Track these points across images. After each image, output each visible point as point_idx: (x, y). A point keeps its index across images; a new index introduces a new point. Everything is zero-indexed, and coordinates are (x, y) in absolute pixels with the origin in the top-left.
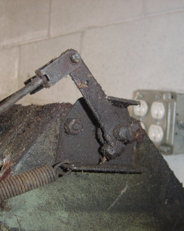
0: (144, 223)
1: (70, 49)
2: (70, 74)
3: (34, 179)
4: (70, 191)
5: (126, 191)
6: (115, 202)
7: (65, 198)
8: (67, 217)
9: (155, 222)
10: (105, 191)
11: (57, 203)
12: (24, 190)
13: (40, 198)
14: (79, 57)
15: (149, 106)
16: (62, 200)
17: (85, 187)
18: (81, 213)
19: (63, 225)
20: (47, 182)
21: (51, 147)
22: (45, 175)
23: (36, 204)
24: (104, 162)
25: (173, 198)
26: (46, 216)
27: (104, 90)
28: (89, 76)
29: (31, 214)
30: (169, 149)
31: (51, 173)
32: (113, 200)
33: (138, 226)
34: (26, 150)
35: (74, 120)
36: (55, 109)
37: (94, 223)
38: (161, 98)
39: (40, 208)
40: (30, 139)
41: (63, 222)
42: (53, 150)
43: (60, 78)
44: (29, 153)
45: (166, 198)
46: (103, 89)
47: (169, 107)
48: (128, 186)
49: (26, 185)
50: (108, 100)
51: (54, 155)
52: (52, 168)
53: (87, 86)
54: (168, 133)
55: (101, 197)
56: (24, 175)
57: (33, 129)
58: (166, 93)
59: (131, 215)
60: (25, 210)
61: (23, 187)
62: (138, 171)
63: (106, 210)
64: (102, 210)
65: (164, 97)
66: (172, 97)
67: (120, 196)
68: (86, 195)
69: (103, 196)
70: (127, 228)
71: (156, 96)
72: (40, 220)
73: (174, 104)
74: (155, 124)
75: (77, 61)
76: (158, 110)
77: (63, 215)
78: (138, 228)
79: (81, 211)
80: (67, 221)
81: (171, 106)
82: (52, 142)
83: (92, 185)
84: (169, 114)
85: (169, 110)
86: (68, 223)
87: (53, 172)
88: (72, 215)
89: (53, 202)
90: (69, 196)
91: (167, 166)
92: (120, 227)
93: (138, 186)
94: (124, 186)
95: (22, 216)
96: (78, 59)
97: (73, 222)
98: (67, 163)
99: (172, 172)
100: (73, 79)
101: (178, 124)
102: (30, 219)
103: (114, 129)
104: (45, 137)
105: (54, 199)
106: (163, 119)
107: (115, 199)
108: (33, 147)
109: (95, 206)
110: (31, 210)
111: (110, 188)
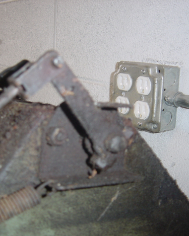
0: (137, 228)
5: (118, 198)
6: (106, 210)
7: (51, 215)
8: (53, 234)
9: (148, 225)
10: (95, 201)
13: (22, 219)
16: (47, 217)
17: (72, 200)
18: (69, 228)
21: (32, 162)
24: (94, 175)
25: (167, 198)
30: (156, 126)
32: (103, 209)
33: (131, 233)
34: (3, 167)
35: (58, 130)
38: (147, 72)
42: (34, 165)
44: (7, 171)
45: (160, 198)
47: (156, 82)
48: (120, 192)
50: (98, 107)
51: (36, 170)
52: (34, 190)
54: (155, 110)
55: (90, 207)
58: (152, 66)
59: (123, 222)
63: (96, 221)
64: (92, 221)
65: (150, 71)
66: (159, 71)
67: (110, 204)
69: (92, 207)
73: (161, 79)
75: (61, 66)
76: (144, 86)
79: (69, 226)
81: (158, 81)
83: (79, 196)
84: (156, 90)
89: (37, 221)
90: (55, 212)
94: (115, 193)
96: (61, 64)
99: (166, 170)
101: (165, 100)
104: (25, 150)
107: (105, 208)
109: (83, 218)
111: (100, 197)
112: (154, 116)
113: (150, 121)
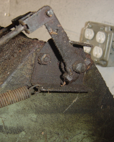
0: (86, 120)
1: (46, 5)
2: (45, 25)
3: (14, 97)
4: (39, 101)
5: (77, 100)
6: (69, 107)
7: (35, 106)
8: (36, 117)
9: (93, 119)
10: (63, 101)
11: (30, 109)
12: (7, 104)
13: (18, 106)
14: (52, 13)
15: (95, 34)
16: (33, 107)
17: (49, 98)
18: (45, 115)
19: (33, 123)
20: (24, 99)
21: (28, 72)
22: (22, 94)
23: (15, 109)
24: (64, 85)
25: (106, 105)
26: (22, 117)
27: (68, 37)
28: (59, 26)
29: (11, 116)
30: (105, 63)
31: (26, 93)
32: (67, 106)
33: (82, 122)
34: (10, 74)
35: (45, 55)
36: (32, 46)
37: (54, 121)
38: (104, 29)
39: (18, 112)
40: (13, 66)
41: (33, 121)
42: (29, 74)
43: (37, 27)
44: (12, 76)
45: (102, 104)
46: (68, 35)
47: (109, 36)
48: (78, 97)
49: (8, 101)
50: (71, 43)
51: (30, 78)
52: (27, 90)
53: (56, 33)
54: (106, 53)
55: (60, 104)
56: (7, 93)
57: (16, 58)
58: (107, 26)
59: (78, 116)
60: (8, 113)
61: (7, 102)
62: (86, 91)
63: (62, 113)
64: (60, 113)
65: (106, 29)
66: (111, 30)
67: (72, 104)
68: (50, 103)
69: (61, 104)
70: (75, 123)
71: (101, 28)
72: (18, 120)
73: (112, 35)
74: (98, 46)
75: (51, 16)
76: (101, 37)
77: (33, 116)
78: (82, 123)
79: (45, 113)
80: (36, 120)
81: (110, 35)
82: (29, 69)
83: (54, 97)
84: (108, 40)
85: (108, 38)
86: (36, 122)
87: (28, 92)
88: (39, 116)
89: (27, 108)
90: (38, 104)
91: (105, 84)
92: (70, 123)
93: (85, 97)
94: (76, 98)
95: (5, 117)
96: (51, 14)
97: (40, 121)
98: (38, 86)
99: (108, 88)
100: (47, 28)
101: (113, 48)
102: (11, 119)
103: (73, 64)
104: (24, 65)
105: (28, 106)
106: (104, 43)
108: (15, 73)
109: (55, 110)
110: (12, 113)
111: (66, 98)
112: (105, 56)
113: (102, 59)
